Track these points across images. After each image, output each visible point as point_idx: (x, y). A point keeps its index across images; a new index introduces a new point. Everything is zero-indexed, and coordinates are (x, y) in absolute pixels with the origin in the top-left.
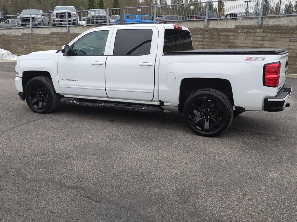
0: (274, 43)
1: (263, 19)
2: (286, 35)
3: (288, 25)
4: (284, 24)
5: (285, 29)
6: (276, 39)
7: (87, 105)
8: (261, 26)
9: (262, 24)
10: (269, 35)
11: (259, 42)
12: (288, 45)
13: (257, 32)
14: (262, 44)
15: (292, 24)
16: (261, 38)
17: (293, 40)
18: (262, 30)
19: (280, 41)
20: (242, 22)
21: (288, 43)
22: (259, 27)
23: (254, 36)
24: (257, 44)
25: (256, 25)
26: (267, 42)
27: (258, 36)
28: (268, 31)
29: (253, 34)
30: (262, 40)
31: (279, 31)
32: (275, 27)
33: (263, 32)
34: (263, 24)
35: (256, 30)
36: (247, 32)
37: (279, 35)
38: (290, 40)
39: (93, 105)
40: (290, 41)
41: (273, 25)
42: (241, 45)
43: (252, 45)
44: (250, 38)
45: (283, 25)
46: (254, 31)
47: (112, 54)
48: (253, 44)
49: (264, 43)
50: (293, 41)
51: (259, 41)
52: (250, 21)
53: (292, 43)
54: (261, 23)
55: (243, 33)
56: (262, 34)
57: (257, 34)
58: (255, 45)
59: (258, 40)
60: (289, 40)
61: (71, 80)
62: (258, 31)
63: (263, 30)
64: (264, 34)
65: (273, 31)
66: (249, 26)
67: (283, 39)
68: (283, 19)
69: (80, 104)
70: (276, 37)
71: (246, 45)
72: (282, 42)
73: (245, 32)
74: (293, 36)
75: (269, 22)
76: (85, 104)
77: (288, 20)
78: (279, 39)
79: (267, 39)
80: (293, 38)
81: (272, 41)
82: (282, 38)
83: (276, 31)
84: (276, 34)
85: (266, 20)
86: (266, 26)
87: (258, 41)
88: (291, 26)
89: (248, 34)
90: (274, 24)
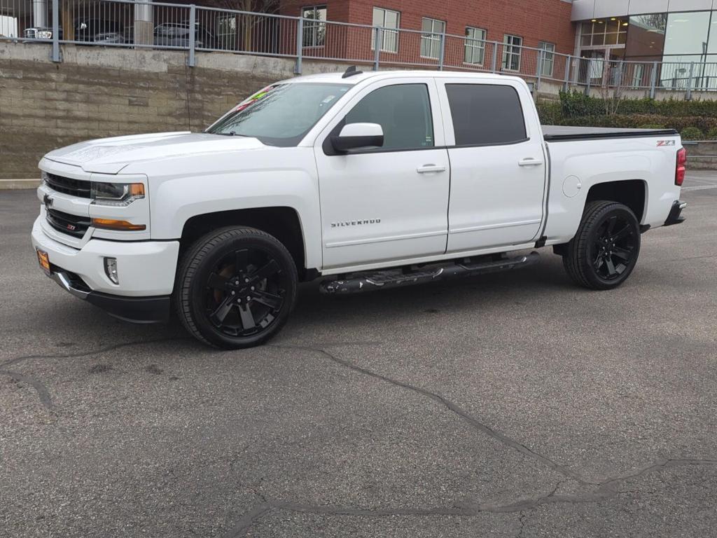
0: (96, 109)
1: (62, 48)
2: (120, 91)
3: (121, 68)
4: (112, 65)
5: (117, 76)
6: (100, 98)
7: (405, 281)
8: (59, 66)
9: (61, 61)
10: (81, 87)
11: (62, 105)
12: (128, 113)
13: (52, 80)
14: (68, 111)
15: (129, 66)
16: (63, 96)
17: (136, 101)
18: (63, 76)
19: (110, 103)
20: (6, 50)
21: (128, 109)
22: (54, 68)
23: (44, 89)
24: (56, 109)
25: (46, 60)
26: (80, 104)
27: (56, 90)
28: (77, 77)
29: (42, 84)
30: (66, 100)
31: (103, 81)
32: (93, 69)
33: (67, 81)
34: (63, 60)
35: (48, 74)
36: (25, 79)
37: (106, 90)
38: (130, 101)
39: (418, 278)
40: (131, 103)
41: (88, 64)
42: (11, 112)
43: (41, 113)
44: (36, 94)
45: (110, 66)
46: (43, 76)
47: (454, 144)
48: (45, 108)
49: (73, 106)
50: (137, 105)
51: (60, 102)
52: (27, 49)
53: (135, 110)
54: (59, 58)
55: (13, 80)
56: (65, 84)
57: (53, 85)
58: (51, 113)
59: (56, 100)
60: (127, 102)
61: (359, 223)
62: (54, 76)
63: (65, 76)
64: (68, 86)
65: (91, 80)
66: (29, 62)
67: (114, 100)
68: (108, 52)
69: (385, 283)
70: (98, 94)
71: (27, 111)
72: (113, 106)
73: (18, 77)
74: (135, 93)
75: (76, 56)
76: (399, 282)
77: (119, 56)
78: (105, 98)
79: (78, 97)
80: (135, 97)
81: (91, 103)
82: (113, 96)
83: (96, 81)
84: (98, 86)
85: (70, 51)
86: (71, 67)
87: (57, 103)
88: (128, 71)
89: (29, 84)
90: (90, 63)
